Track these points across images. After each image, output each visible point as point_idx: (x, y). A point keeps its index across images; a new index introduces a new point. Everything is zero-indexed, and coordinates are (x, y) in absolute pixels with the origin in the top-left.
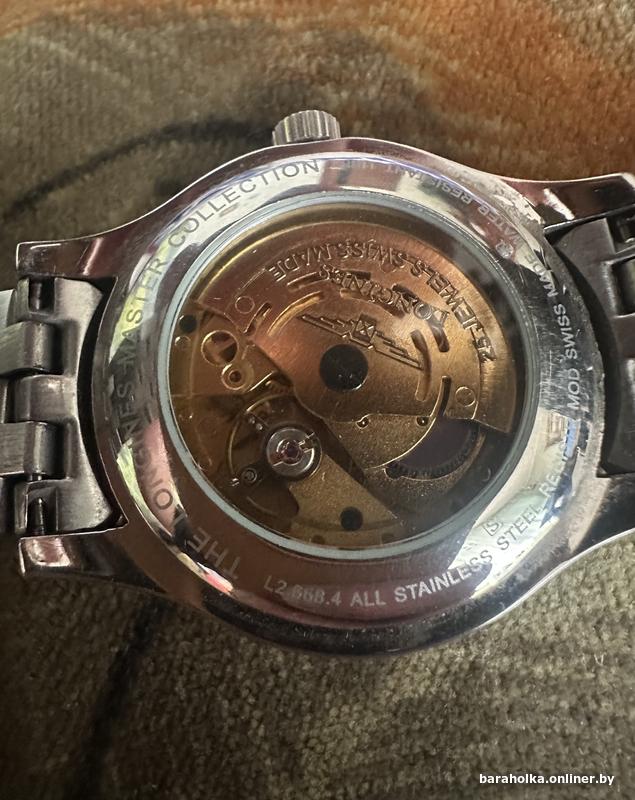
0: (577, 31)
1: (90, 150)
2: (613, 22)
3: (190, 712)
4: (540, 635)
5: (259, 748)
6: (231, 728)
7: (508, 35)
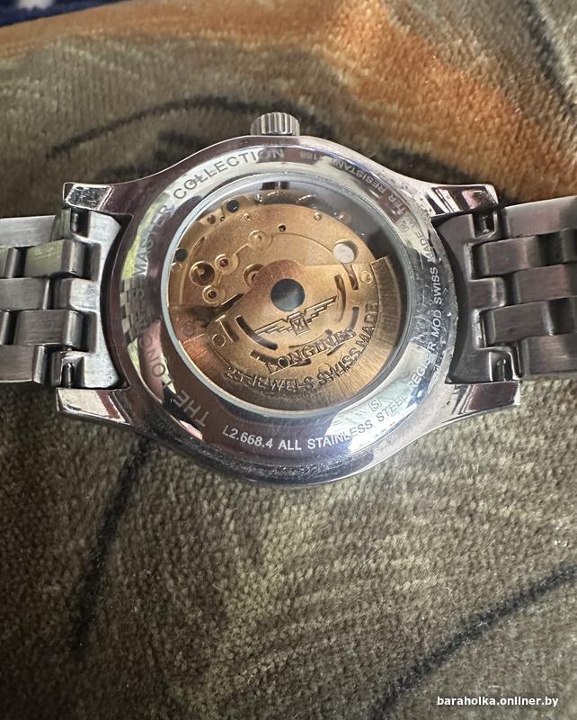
0: (445, 55)
1: (111, 117)
2: (468, 50)
3: (178, 512)
4: (433, 451)
5: (230, 539)
6: (209, 524)
7: (400, 56)
